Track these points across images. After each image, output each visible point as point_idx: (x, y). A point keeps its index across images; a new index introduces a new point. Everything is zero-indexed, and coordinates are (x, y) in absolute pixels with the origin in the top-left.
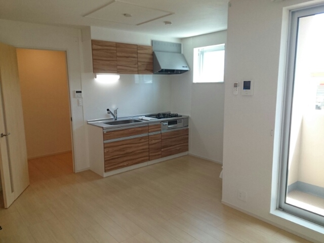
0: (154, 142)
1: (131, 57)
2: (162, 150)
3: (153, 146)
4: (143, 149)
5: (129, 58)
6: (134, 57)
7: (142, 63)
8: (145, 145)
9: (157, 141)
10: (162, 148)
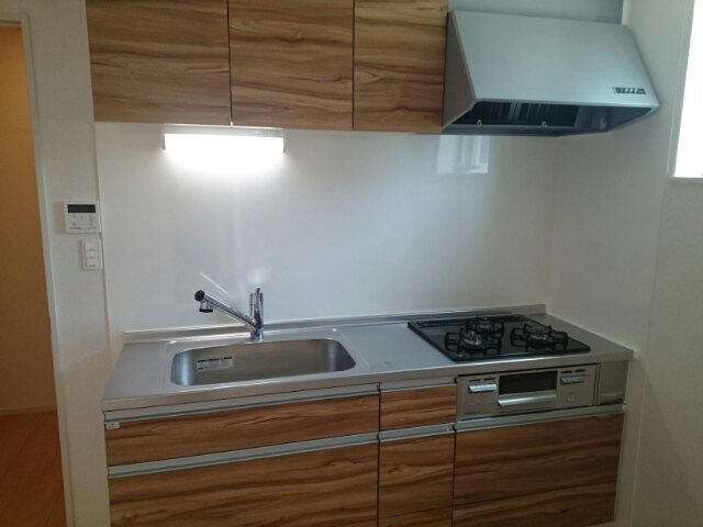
0: (407, 473)
1: (317, 41)
2: (457, 514)
3: (402, 495)
4: (343, 510)
5: (304, 47)
6: (334, 43)
7: (382, 74)
8: (356, 489)
9: (426, 471)
10: (453, 506)
